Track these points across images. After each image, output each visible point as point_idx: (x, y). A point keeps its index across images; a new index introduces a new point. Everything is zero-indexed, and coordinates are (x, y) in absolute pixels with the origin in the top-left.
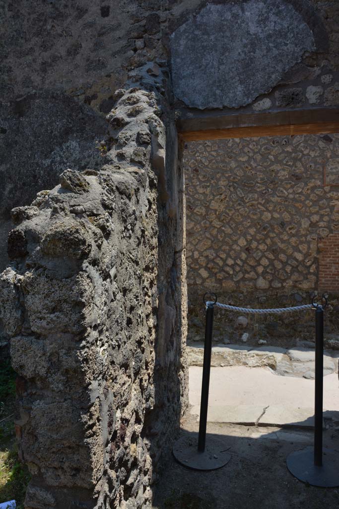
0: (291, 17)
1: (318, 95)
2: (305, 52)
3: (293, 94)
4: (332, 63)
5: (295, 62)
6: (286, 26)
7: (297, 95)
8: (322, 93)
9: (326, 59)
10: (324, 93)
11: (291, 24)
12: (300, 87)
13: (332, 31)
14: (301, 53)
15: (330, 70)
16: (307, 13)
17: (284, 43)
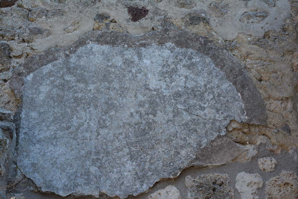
0: (210, 73)
1: (255, 187)
2: (231, 121)
3: (214, 183)
4: (274, 140)
5: (216, 134)
6: (202, 84)
7: (220, 185)
8: (261, 186)
9: (264, 135)
10: (264, 185)
11: (209, 82)
12: (225, 172)
13: (269, 97)
14: (225, 123)
15: (271, 151)
16: (231, 71)
17: (200, 106)
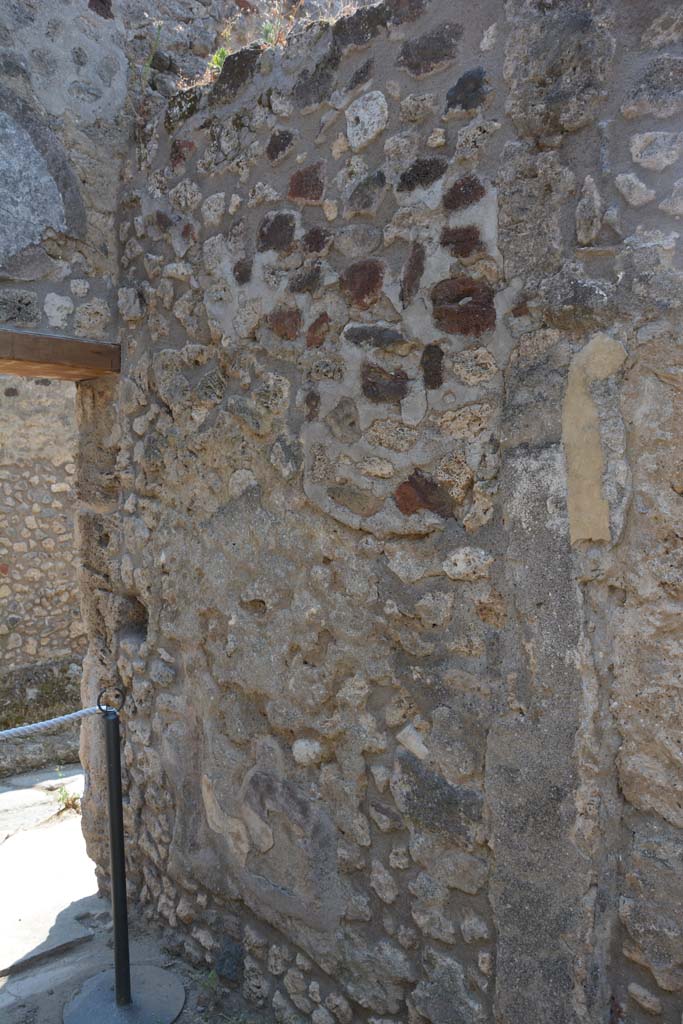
0: (28, 156)
1: (65, 312)
2: (47, 228)
3: (20, 301)
4: (90, 262)
5: (28, 241)
6: (17, 168)
7: (27, 305)
8: (71, 312)
9: (80, 252)
10: (74, 312)
11: (25, 168)
12: (33, 290)
13: (92, 207)
14: (41, 229)
15: (86, 273)
16: (54, 161)
17: (12, 199)
